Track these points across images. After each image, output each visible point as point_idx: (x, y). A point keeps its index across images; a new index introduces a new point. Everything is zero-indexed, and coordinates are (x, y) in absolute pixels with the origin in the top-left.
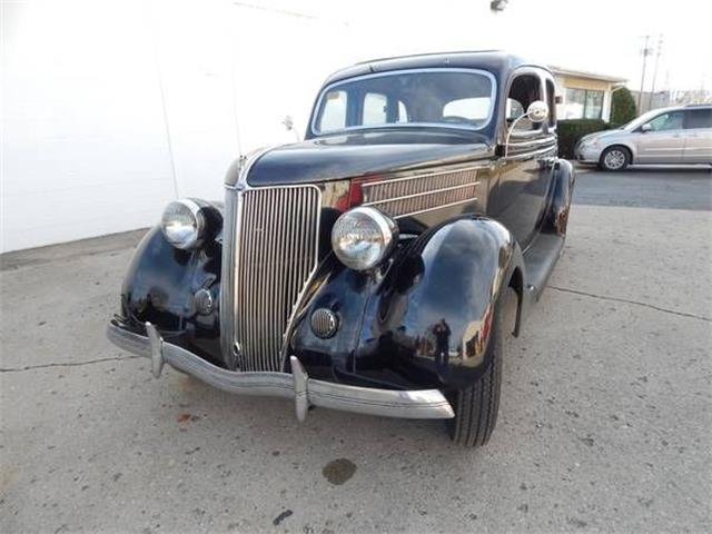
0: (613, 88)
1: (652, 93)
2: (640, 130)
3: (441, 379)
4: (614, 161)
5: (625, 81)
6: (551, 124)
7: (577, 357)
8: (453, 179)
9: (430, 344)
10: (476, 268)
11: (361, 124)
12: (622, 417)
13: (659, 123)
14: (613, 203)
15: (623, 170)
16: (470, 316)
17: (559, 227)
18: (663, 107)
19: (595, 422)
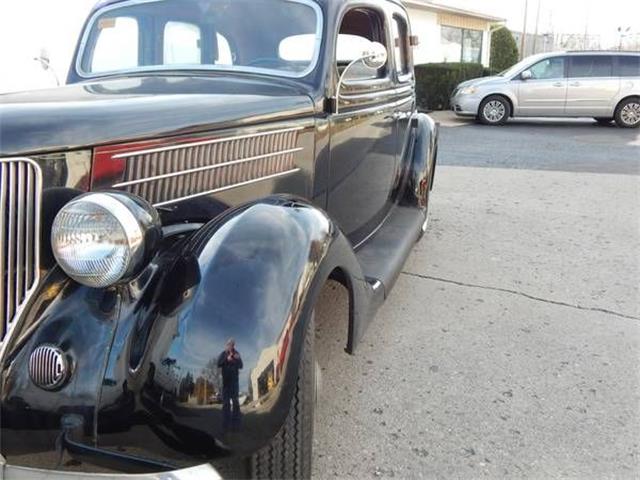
0: (492, 28)
1: (535, 35)
2: (520, 78)
3: (219, 443)
4: (494, 112)
5: (505, 20)
6: (406, 70)
7: (434, 368)
8: (265, 144)
9: (210, 387)
10: (274, 274)
11: (161, 63)
12: (480, 450)
13: (541, 69)
14: (489, 163)
15: (503, 124)
16: (260, 341)
17: (420, 197)
18: (547, 51)
19: (445, 461)
